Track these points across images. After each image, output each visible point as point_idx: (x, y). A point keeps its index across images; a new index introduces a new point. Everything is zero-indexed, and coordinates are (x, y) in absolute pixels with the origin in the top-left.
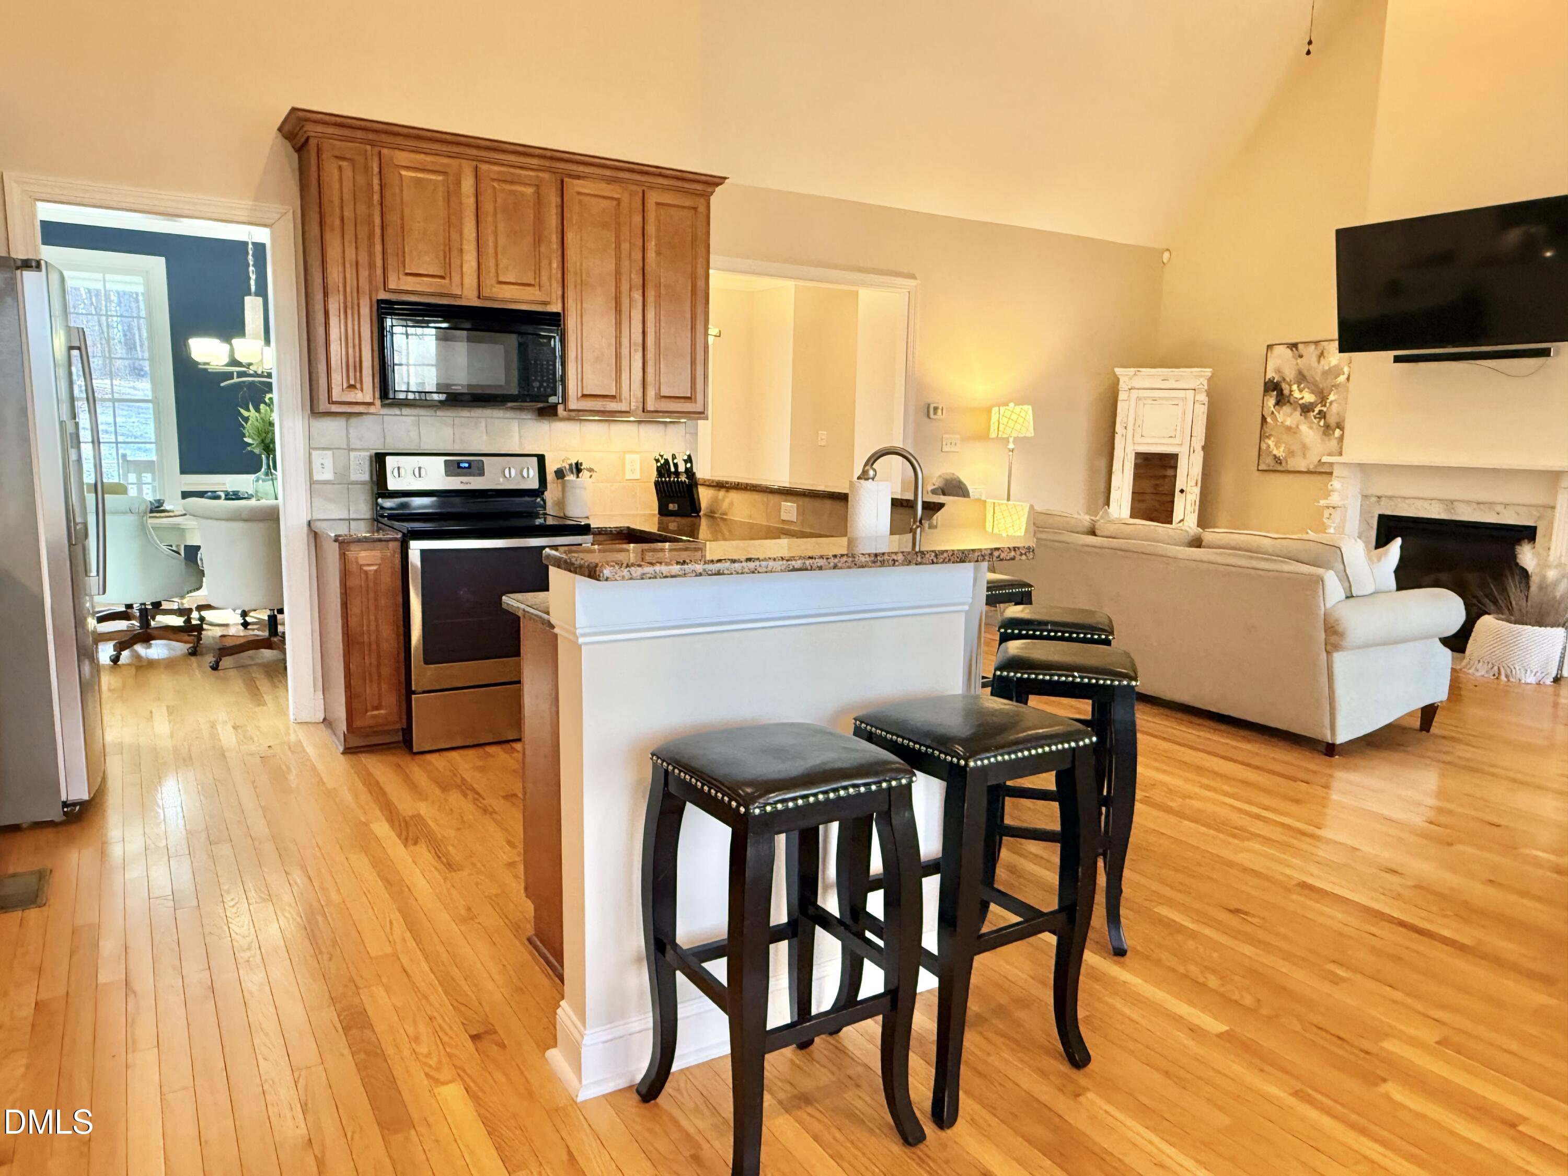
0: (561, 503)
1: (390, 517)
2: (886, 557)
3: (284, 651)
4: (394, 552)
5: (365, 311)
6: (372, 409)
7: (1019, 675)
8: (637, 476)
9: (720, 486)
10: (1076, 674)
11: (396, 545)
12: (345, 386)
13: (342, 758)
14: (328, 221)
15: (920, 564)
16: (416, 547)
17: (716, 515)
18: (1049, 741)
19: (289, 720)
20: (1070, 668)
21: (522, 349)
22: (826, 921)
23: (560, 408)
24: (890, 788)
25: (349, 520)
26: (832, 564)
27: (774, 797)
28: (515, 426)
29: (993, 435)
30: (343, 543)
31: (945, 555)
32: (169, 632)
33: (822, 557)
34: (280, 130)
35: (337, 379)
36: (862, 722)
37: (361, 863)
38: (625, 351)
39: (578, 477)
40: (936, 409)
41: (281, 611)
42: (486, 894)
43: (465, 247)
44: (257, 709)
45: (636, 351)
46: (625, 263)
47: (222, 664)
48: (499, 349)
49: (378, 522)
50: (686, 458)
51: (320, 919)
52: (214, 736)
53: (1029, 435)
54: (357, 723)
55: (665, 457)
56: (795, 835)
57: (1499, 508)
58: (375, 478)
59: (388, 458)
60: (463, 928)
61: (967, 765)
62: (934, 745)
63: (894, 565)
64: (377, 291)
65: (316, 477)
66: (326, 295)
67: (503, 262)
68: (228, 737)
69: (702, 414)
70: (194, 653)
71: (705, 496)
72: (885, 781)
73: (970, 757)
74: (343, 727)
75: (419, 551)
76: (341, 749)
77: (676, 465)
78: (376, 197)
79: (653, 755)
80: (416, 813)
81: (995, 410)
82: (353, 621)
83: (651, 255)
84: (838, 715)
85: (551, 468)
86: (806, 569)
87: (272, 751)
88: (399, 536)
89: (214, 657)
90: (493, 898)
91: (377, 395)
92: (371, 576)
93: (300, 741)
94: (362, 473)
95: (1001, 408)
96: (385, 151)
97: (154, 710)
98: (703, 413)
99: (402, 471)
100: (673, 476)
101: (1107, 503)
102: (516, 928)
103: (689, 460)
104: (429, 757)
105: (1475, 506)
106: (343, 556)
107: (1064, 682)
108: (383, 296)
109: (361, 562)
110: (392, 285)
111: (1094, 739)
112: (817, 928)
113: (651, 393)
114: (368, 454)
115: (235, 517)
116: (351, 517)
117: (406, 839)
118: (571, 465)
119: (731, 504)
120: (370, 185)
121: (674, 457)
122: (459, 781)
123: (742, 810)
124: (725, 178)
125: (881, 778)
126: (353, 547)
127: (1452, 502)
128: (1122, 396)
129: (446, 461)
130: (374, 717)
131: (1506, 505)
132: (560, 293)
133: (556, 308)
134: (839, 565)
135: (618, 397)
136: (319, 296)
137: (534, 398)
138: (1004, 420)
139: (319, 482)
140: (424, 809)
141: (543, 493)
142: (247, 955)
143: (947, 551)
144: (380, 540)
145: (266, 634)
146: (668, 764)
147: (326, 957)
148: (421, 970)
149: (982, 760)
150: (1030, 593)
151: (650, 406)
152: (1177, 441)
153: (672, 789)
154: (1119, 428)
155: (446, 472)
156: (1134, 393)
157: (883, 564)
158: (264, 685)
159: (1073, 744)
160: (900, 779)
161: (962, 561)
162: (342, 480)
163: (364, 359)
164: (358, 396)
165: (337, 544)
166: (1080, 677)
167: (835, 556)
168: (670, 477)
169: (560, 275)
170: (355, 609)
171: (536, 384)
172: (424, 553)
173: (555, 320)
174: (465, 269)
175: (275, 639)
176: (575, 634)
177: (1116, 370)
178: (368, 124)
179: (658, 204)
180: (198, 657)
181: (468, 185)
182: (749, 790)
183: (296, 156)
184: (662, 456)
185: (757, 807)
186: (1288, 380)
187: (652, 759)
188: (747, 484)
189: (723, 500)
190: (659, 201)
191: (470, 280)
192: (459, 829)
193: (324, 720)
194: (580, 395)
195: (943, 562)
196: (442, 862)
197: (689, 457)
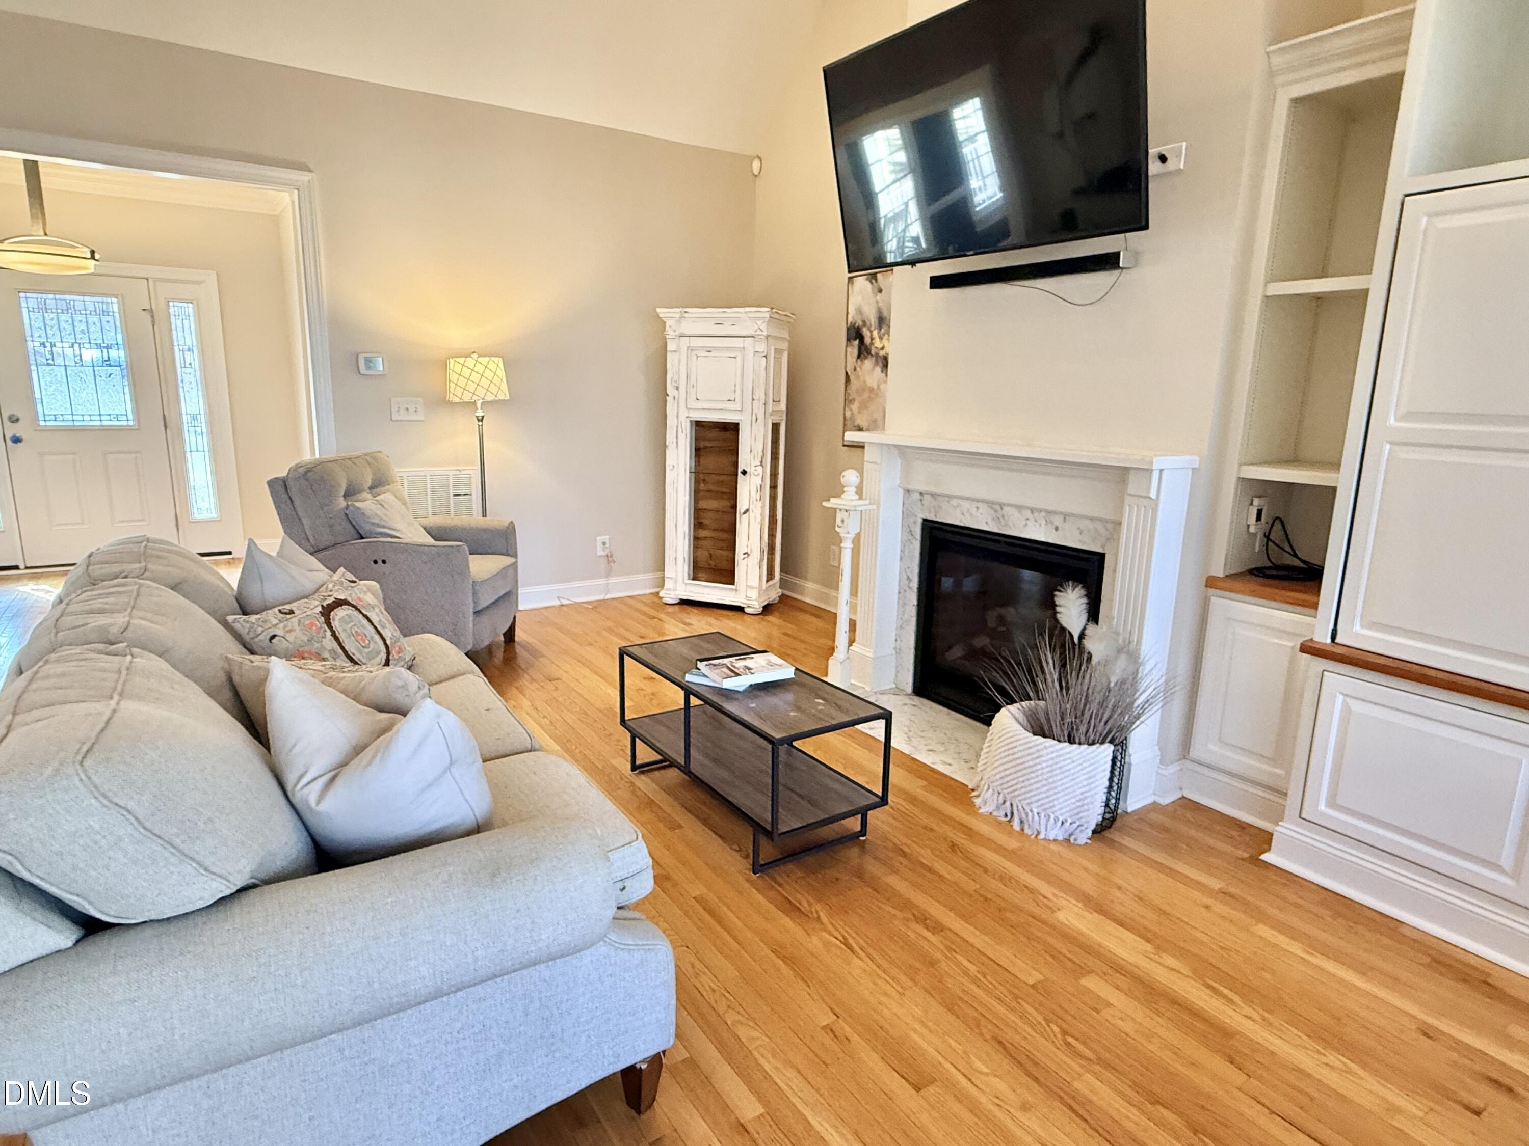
53: (501, 397)
57: (1058, 520)
81: (451, 362)
105: (1028, 513)
127: (1002, 506)
128: (671, 345)
131: (1066, 516)
152: (737, 405)
154: (670, 390)
156: (685, 342)
177: (659, 310)
186: (868, 324)
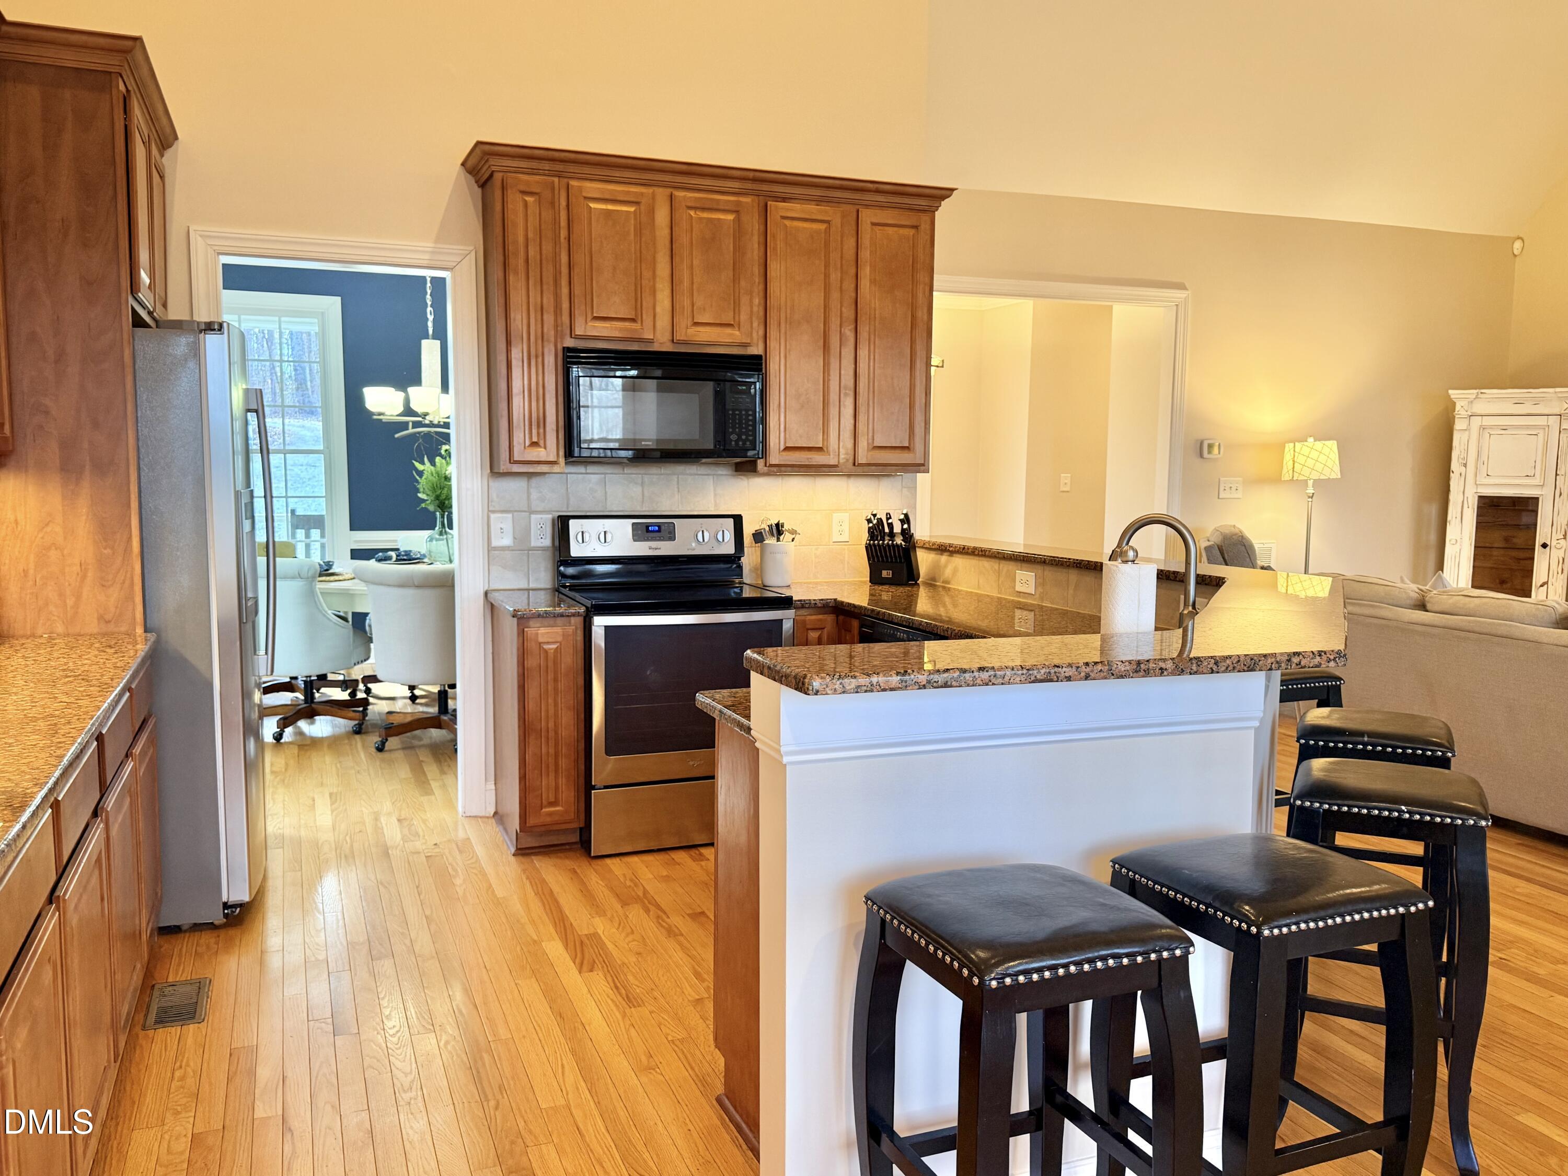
0: (760, 570)
1: (572, 588)
2: (1152, 665)
3: (455, 732)
4: (576, 629)
5: (550, 360)
6: (556, 469)
7: (1326, 806)
8: (845, 537)
9: (942, 549)
10: (1403, 808)
11: (578, 622)
12: (527, 443)
13: (513, 859)
14: (512, 261)
15: (1196, 673)
16: (600, 622)
17: (938, 584)
18: (1368, 906)
19: (457, 811)
20: (1395, 800)
21: (719, 397)
22: (1076, 1113)
23: (760, 463)
24: (1160, 960)
25: (528, 590)
26: (1083, 674)
27: (1015, 965)
28: (710, 482)
29: (1286, 477)
30: (522, 619)
31: (1228, 662)
32: (334, 707)
33: (1070, 665)
34: (463, 164)
35: (519, 437)
36: (1122, 866)
37: (531, 990)
38: (834, 397)
39: (778, 540)
40: (1210, 446)
41: (453, 686)
42: (670, 1038)
43: (659, 286)
44: (424, 799)
45: (846, 395)
46: (835, 295)
47: (388, 745)
48: (695, 398)
49: (560, 592)
50: (902, 517)
51: (486, 1057)
52: (378, 830)
53: (1333, 476)
54: (531, 821)
55: (878, 516)
56: (1040, 1013)
58: (557, 543)
59: (572, 522)
60: (644, 1080)
61: (1259, 932)
62: (1217, 904)
63: (1162, 674)
64: (562, 337)
65: (495, 543)
66: (508, 343)
67: (699, 301)
68: (393, 833)
69: (922, 467)
70: (359, 730)
71: (924, 560)
72: (1155, 951)
73: (1263, 923)
74: (515, 824)
75: (603, 628)
76: (513, 850)
77: (891, 526)
78: (563, 233)
79: (868, 898)
80: (592, 931)
81: (1287, 445)
82: (531, 706)
83: (865, 284)
84: (1092, 854)
85: (748, 530)
86: (1051, 680)
87: (437, 850)
88: (582, 610)
89: (380, 737)
90: (678, 1043)
91: (562, 453)
92: (551, 656)
93: (469, 839)
94: (543, 537)
95: (1297, 444)
96: (573, 183)
97: (316, 797)
98: (923, 465)
99: (586, 536)
100: (887, 538)
101: (1440, 566)
102: (703, 1082)
103: (906, 520)
104: (608, 861)
106: (521, 633)
107: (1388, 818)
108: (570, 343)
109: (541, 639)
110: (579, 331)
111: (1431, 904)
112: (1066, 1120)
113: (863, 444)
114: (550, 516)
115: (405, 583)
116: (532, 586)
117: (582, 964)
118: (770, 527)
119: (955, 571)
120: (556, 222)
121: (889, 517)
122: (640, 894)
123: (976, 981)
124: (952, 190)
125: (1150, 947)
126: (532, 623)
128: (1459, 425)
129: (633, 524)
130: (550, 814)
132: (761, 332)
133: (756, 350)
134: (1092, 675)
135: (825, 449)
136: (501, 345)
137: (732, 453)
138: (1300, 459)
139: (496, 549)
140: (601, 926)
141: (739, 559)
142: (406, 1096)
143: (1230, 657)
144: (562, 615)
145: (433, 710)
146: (886, 912)
147: (492, 1103)
148: (594, 1128)
149: (1280, 927)
150: (1338, 688)
151: (862, 459)
152: (1537, 481)
153: (890, 942)
154: (1455, 465)
155: (633, 535)
156: (1476, 421)
157: (1147, 673)
158: (431, 769)
159: (1401, 910)
160: (1174, 949)
161: (1251, 669)
162: (522, 545)
163: (548, 414)
164: (539, 454)
165: (515, 619)
166: (1408, 812)
167: (1087, 664)
168: (884, 541)
169: (762, 313)
170: (532, 692)
171: (734, 437)
172: (608, 629)
173: (756, 364)
174: (658, 309)
175: (445, 718)
176: (779, 751)
177: (1450, 392)
178: (557, 154)
179: (873, 224)
180: (364, 736)
181: (662, 216)
182: (982, 954)
183: (480, 190)
184: (875, 515)
185: (994, 979)
187: (866, 903)
188: (975, 548)
189: (946, 566)
190: (875, 220)
191: (663, 322)
192: (639, 954)
193: (496, 813)
194: (782, 447)
195: (1227, 670)
196: (620, 994)
197: (906, 515)
